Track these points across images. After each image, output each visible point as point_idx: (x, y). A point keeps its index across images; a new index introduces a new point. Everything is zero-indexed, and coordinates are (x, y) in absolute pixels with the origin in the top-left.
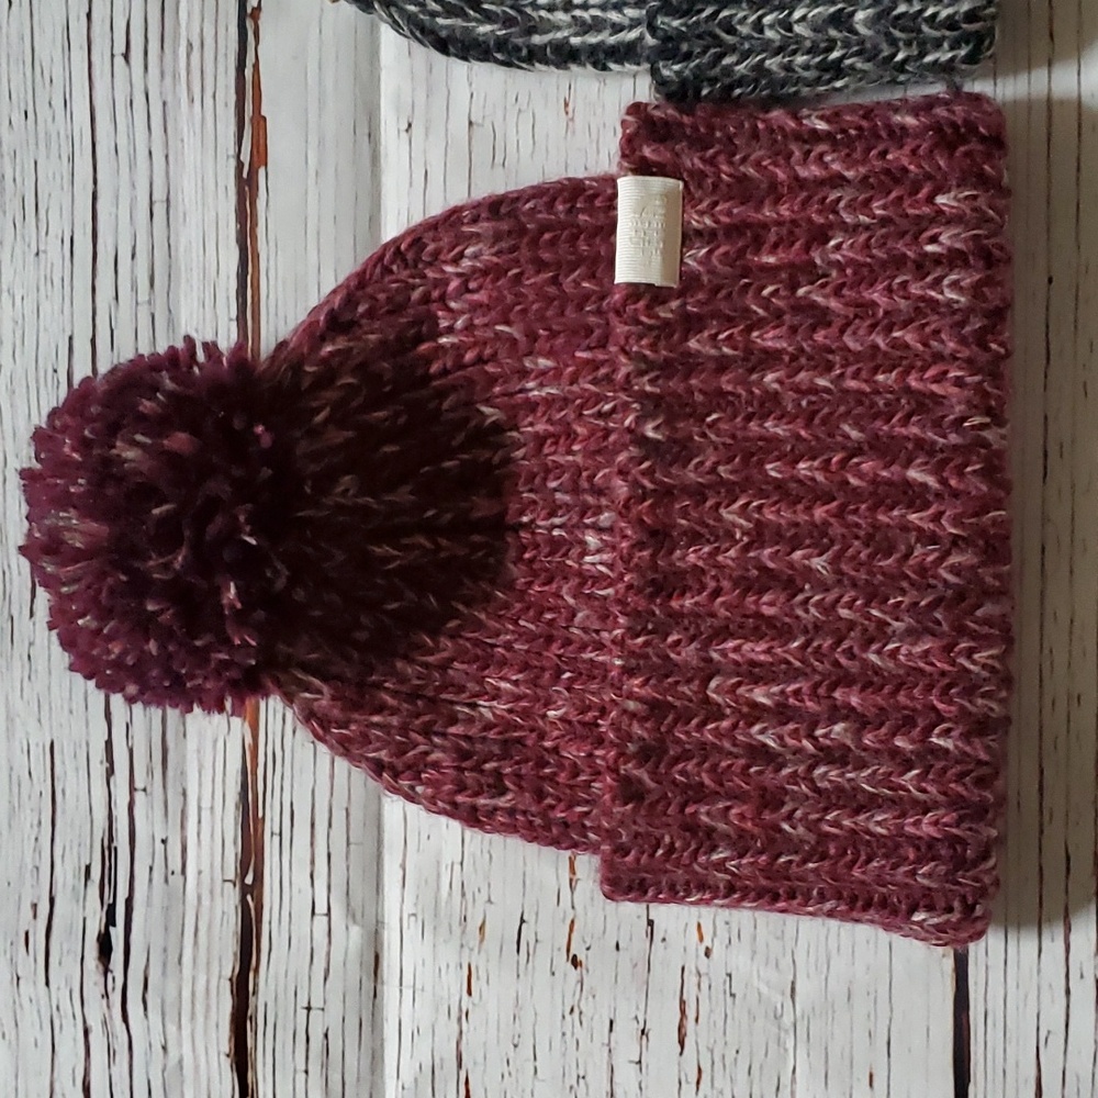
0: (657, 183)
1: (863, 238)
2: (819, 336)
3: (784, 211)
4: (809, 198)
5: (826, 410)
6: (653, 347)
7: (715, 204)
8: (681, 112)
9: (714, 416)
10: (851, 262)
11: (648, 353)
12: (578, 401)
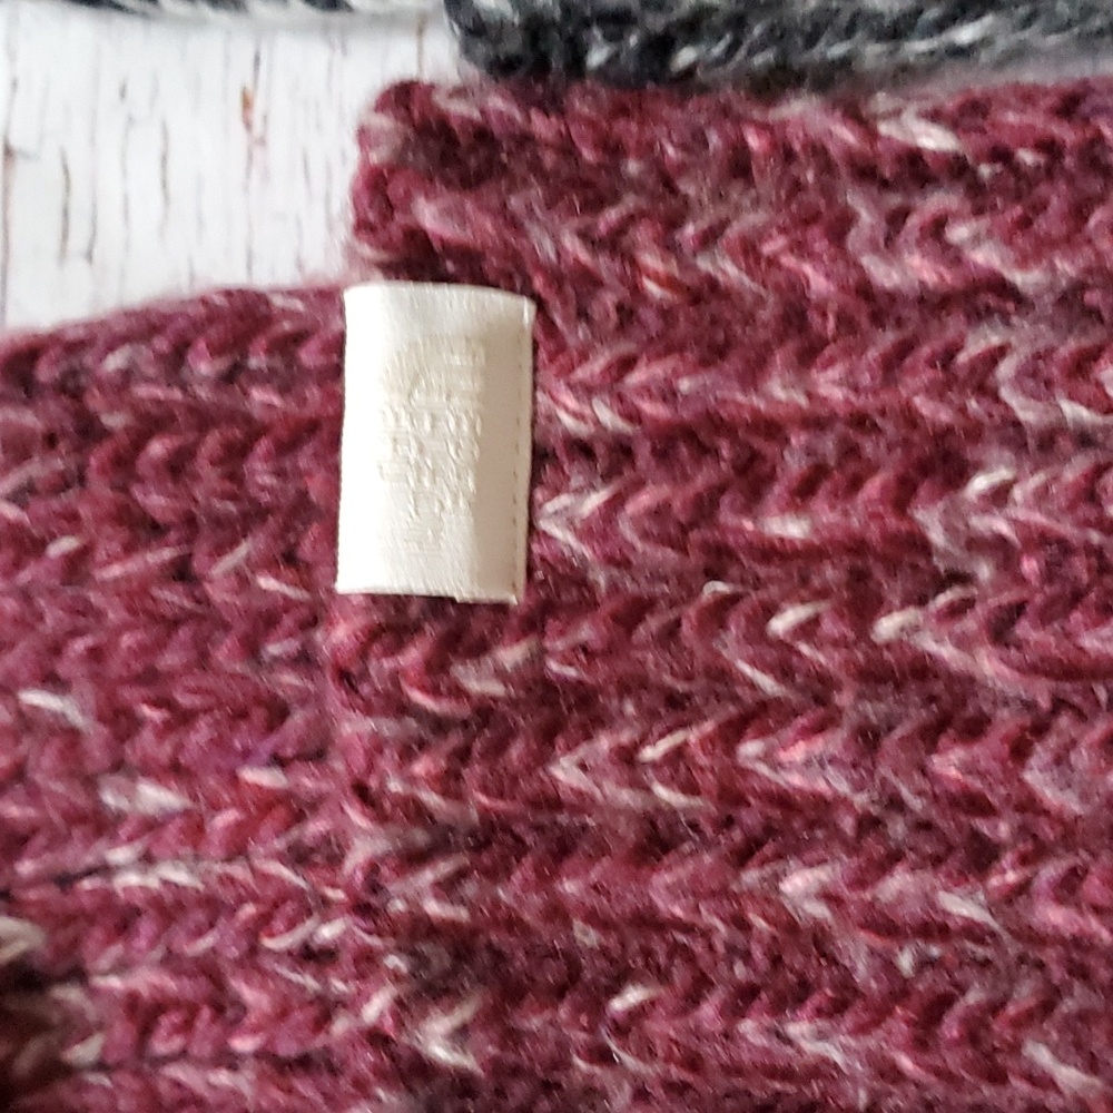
0: (457, 304)
1: (1074, 471)
2: (949, 763)
3: (830, 385)
4: (904, 349)
5: (974, 997)
6: (449, 783)
7: (626, 364)
8: (525, 100)
9: (632, 996)
10: (1039, 540)
11: (431, 799)
12: (249, 910)
